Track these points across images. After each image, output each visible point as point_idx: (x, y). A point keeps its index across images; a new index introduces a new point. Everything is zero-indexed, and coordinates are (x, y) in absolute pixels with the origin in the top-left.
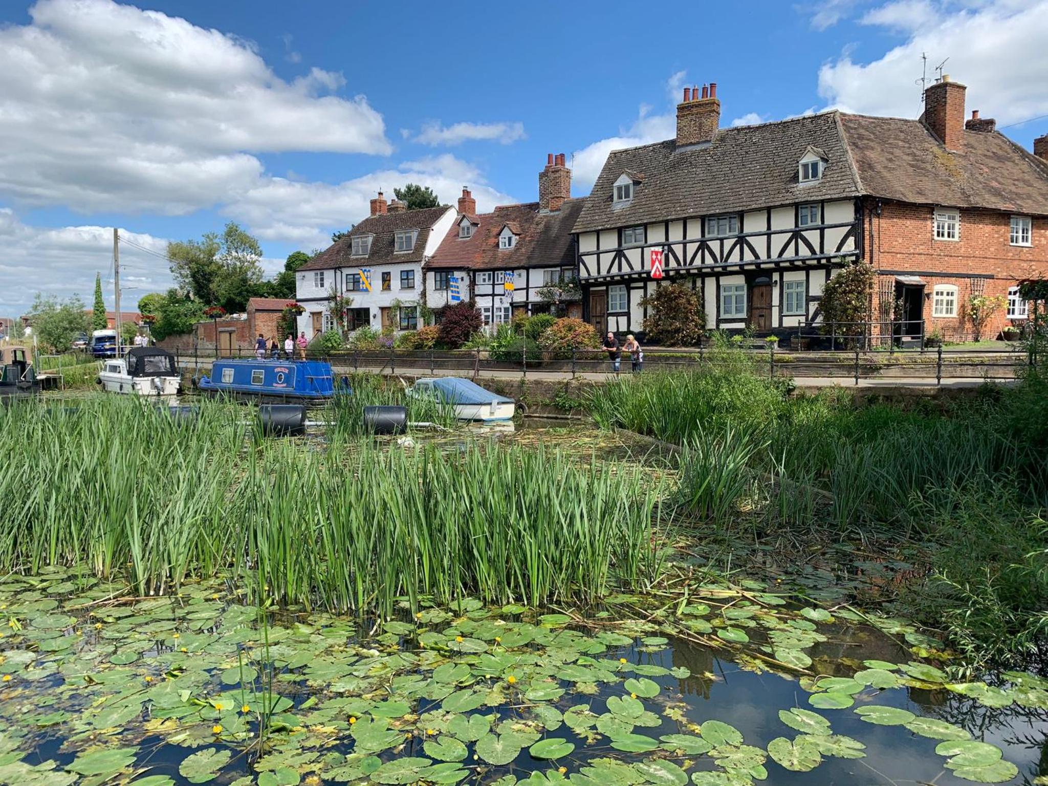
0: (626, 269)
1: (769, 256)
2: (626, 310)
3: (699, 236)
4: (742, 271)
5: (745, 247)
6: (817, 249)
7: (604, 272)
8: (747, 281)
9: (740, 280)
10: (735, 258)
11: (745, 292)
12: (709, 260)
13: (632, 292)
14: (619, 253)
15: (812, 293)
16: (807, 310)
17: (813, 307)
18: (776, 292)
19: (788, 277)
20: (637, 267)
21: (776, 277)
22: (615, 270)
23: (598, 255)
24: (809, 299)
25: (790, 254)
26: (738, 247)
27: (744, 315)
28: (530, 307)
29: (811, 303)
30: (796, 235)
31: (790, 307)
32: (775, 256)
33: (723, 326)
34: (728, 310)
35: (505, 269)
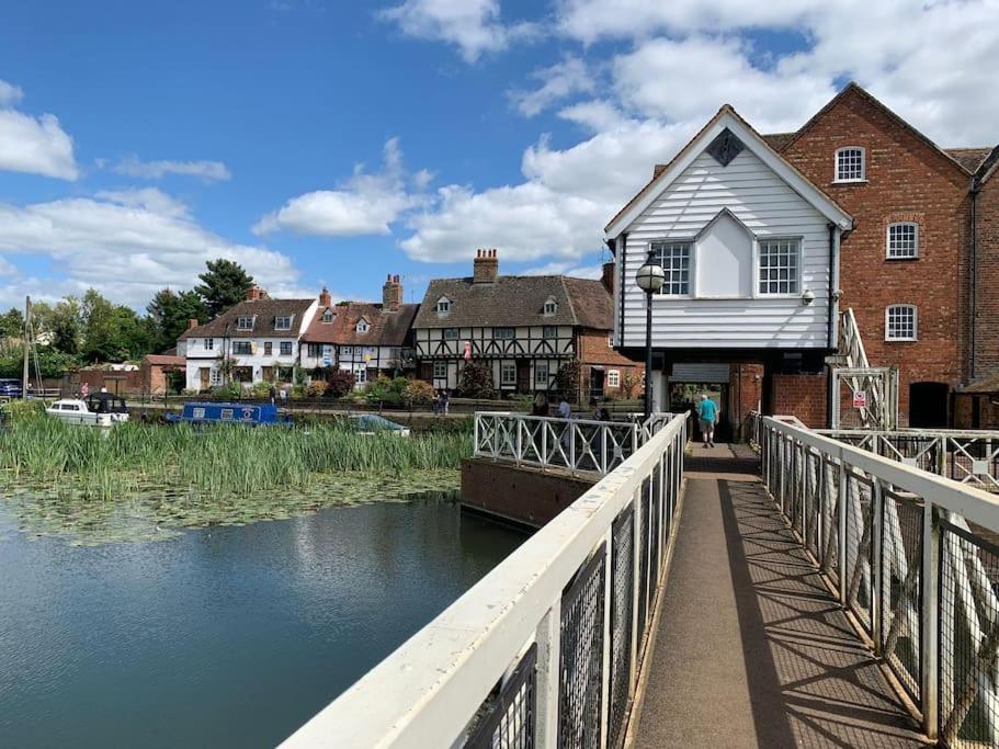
0: (447, 352)
1: (529, 351)
2: (445, 376)
3: (491, 338)
4: (514, 358)
5: (517, 346)
6: (554, 350)
7: (433, 352)
8: (516, 364)
9: (513, 363)
10: (511, 351)
11: (515, 370)
12: (496, 351)
13: (449, 365)
14: (443, 343)
15: (551, 372)
16: (548, 381)
17: (551, 379)
18: (532, 371)
19: (539, 363)
20: (454, 352)
21: (532, 363)
22: (440, 352)
23: (429, 343)
24: (549, 375)
25: (540, 351)
26: (513, 345)
27: (515, 382)
28: (380, 371)
30: (544, 342)
31: (539, 379)
32: (532, 351)
33: (503, 388)
34: (506, 379)
35: (362, 346)
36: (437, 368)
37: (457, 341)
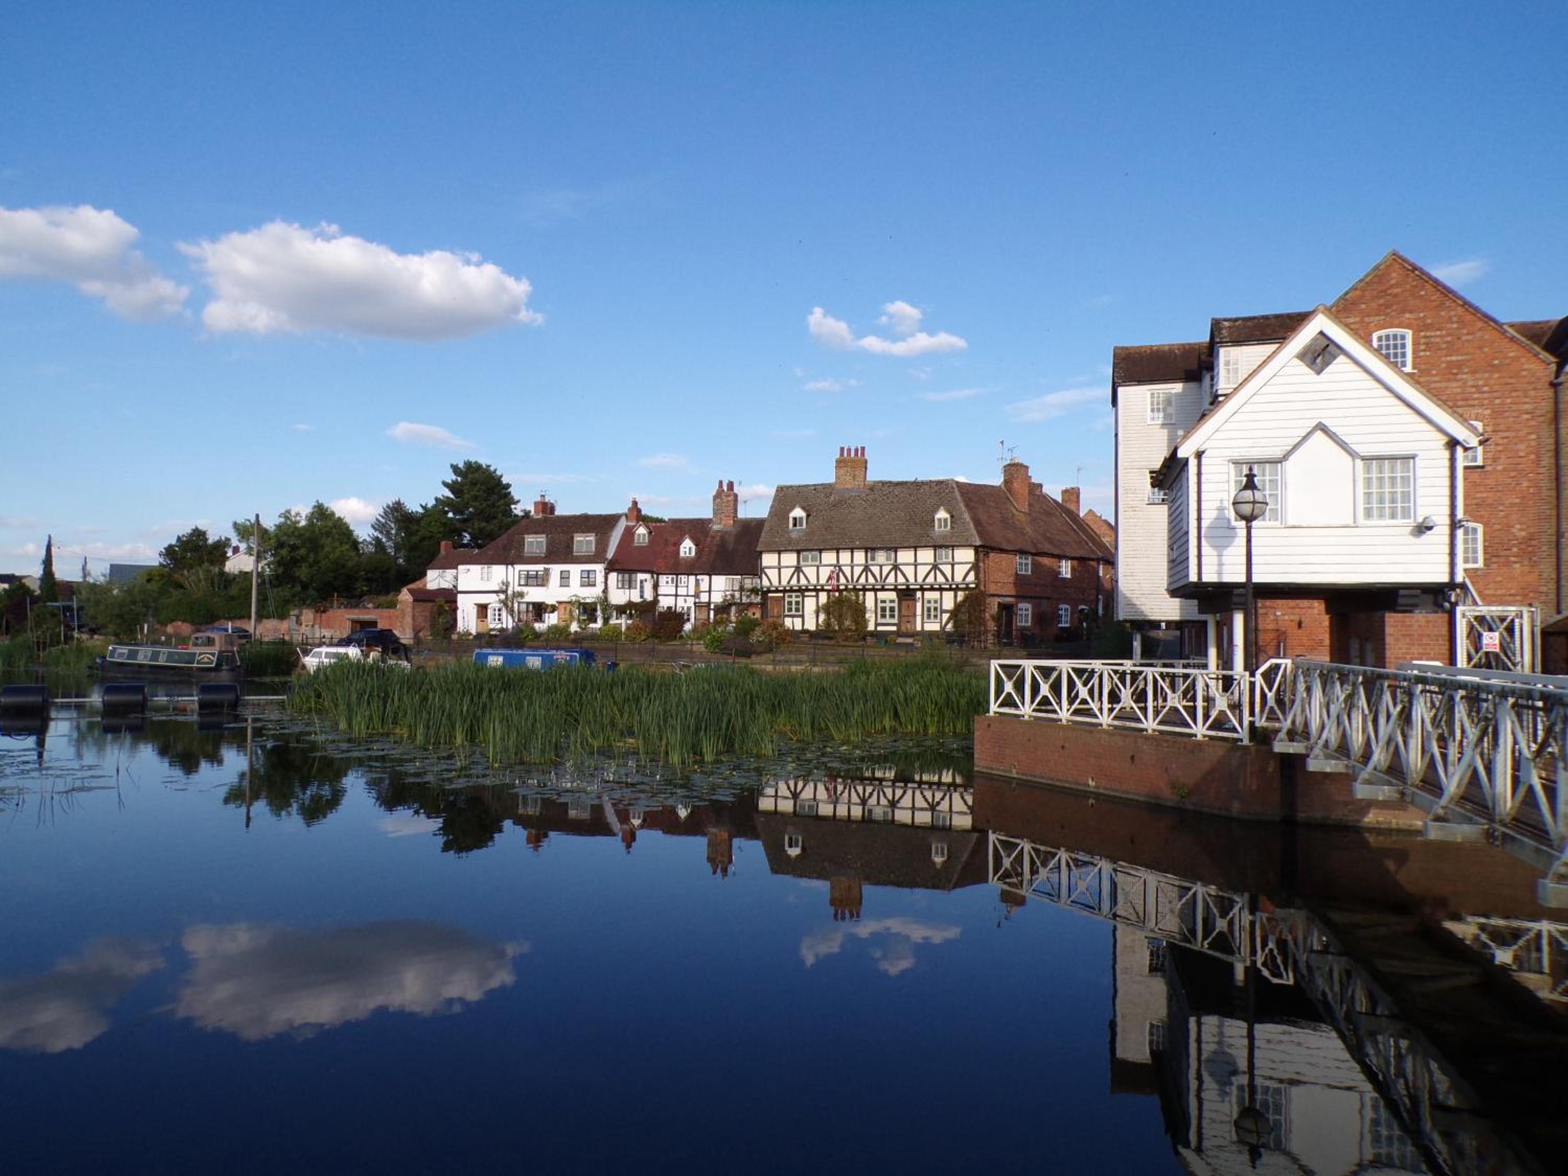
0: (803, 581)
1: (916, 580)
2: (801, 613)
3: (863, 562)
4: (895, 589)
5: (899, 573)
6: (950, 578)
7: (784, 582)
8: (898, 596)
9: (893, 595)
10: (891, 579)
11: (896, 605)
12: (871, 580)
13: (806, 599)
14: (798, 569)
15: (944, 607)
16: (941, 619)
17: (946, 616)
18: (919, 605)
19: (929, 595)
20: (813, 581)
21: (919, 594)
22: (794, 582)
23: (779, 569)
24: (943, 611)
25: (930, 579)
26: (893, 572)
27: (895, 621)
28: (712, 606)
29: (944, 615)
30: (935, 567)
31: (929, 617)
32: (920, 580)
33: (880, 628)
34: (884, 616)
35: (688, 575)
36: (790, 603)
37: (818, 567)
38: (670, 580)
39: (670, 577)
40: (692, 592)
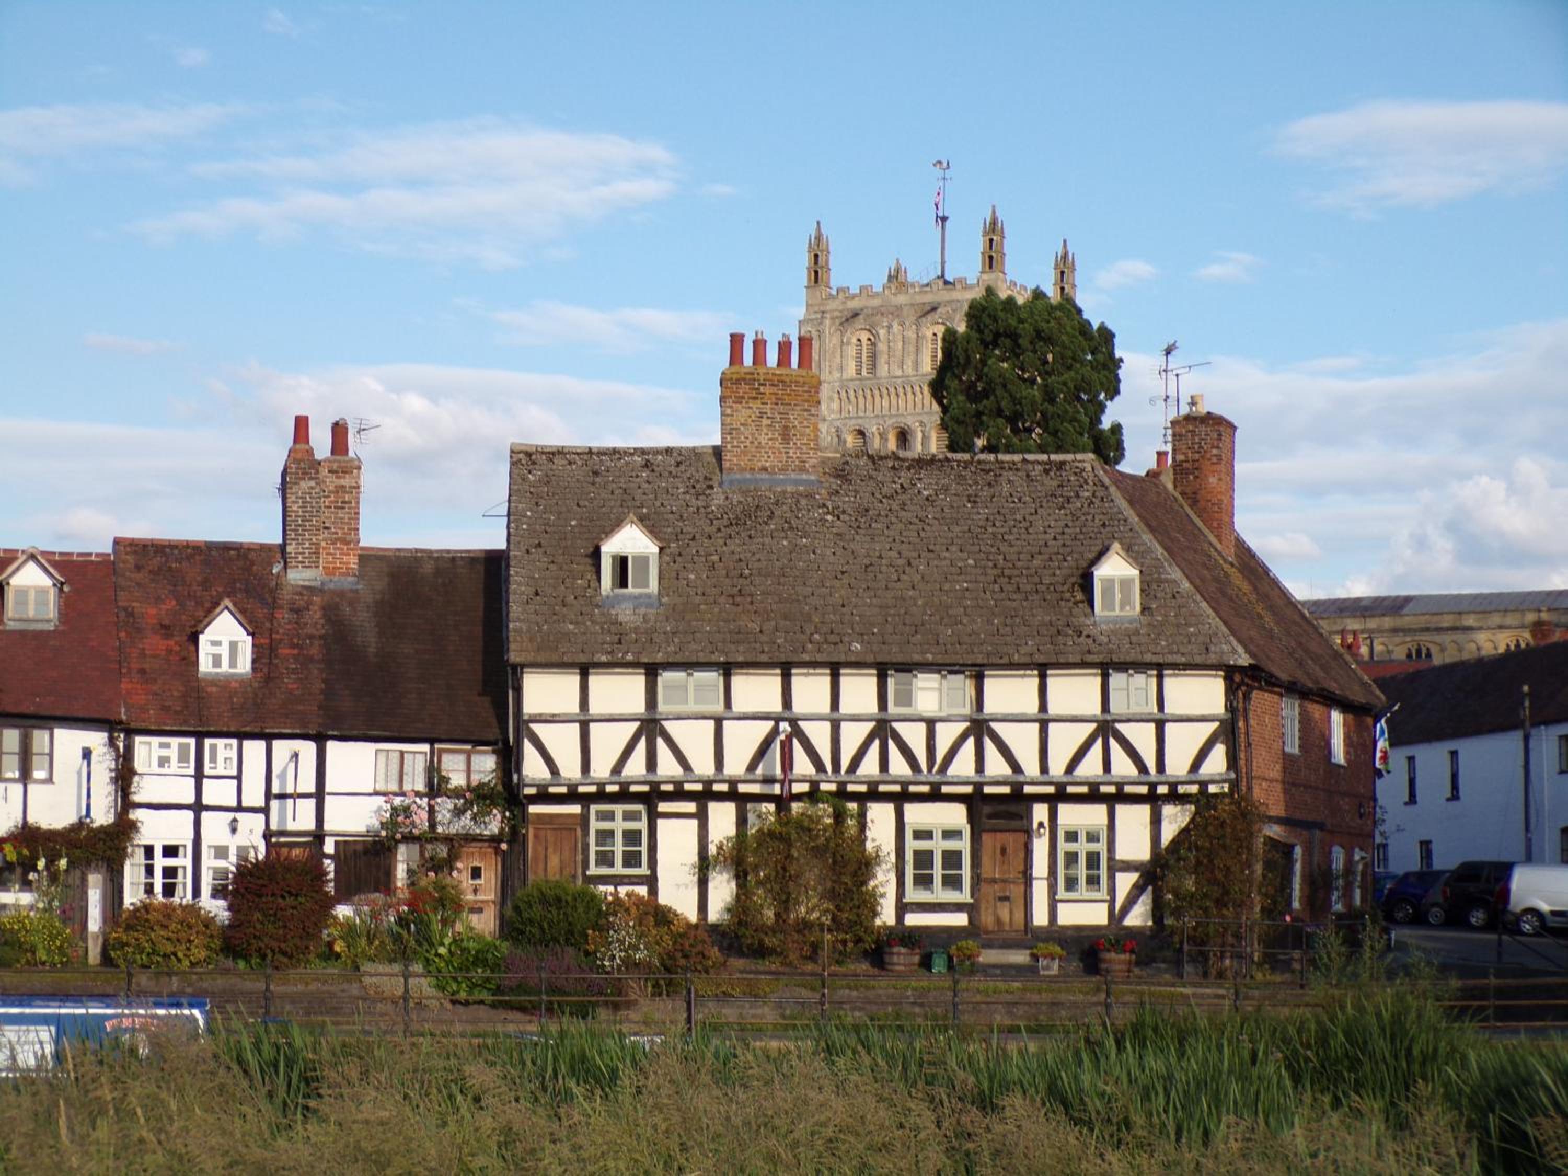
0: (668, 766)
1: (1044, 769)
2: (644, 870)
3: (872, 707)
4: (975, 796)
5: (989, 744)
6: (1151, 762)
7: (597, 769)
8: (972, 818)
9: (961, 815)
10: (963, 765)
11: (964, 845)
12: (899, 766)
13: (661, 823)
14: (650, 727)
15: (1122, 854)
16: (1112, 890)
17: (1126, 882)
18: (1040, 847)
19: (1070, 815)
20: (704, 765)
21: (1040, 812)
22: (636, 767)
23: (585, 725)
24: (1116, 867)
25: (1091, 766)
26: (970, 742)
27: (965, 896)
28: (329, 847)
29: (1119, 876)
30: (1105, 730)
31: (1071, 883)
32: (1057, 768)
33: (912, 919)
34: (924, 881)
35: (241, 736)
36: (605, 836)
37: (719, 722)
38: (173, 753)
39: (175, 741)
40: (254, 796)
